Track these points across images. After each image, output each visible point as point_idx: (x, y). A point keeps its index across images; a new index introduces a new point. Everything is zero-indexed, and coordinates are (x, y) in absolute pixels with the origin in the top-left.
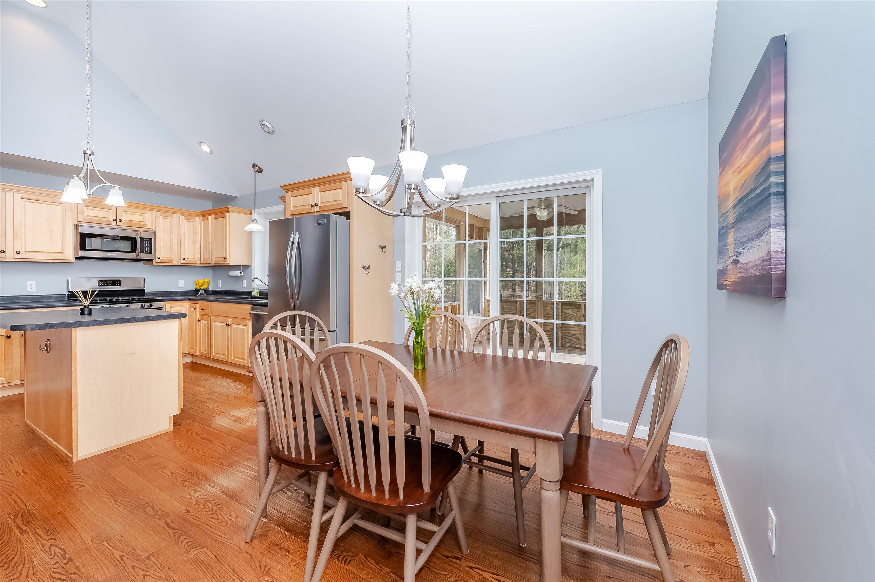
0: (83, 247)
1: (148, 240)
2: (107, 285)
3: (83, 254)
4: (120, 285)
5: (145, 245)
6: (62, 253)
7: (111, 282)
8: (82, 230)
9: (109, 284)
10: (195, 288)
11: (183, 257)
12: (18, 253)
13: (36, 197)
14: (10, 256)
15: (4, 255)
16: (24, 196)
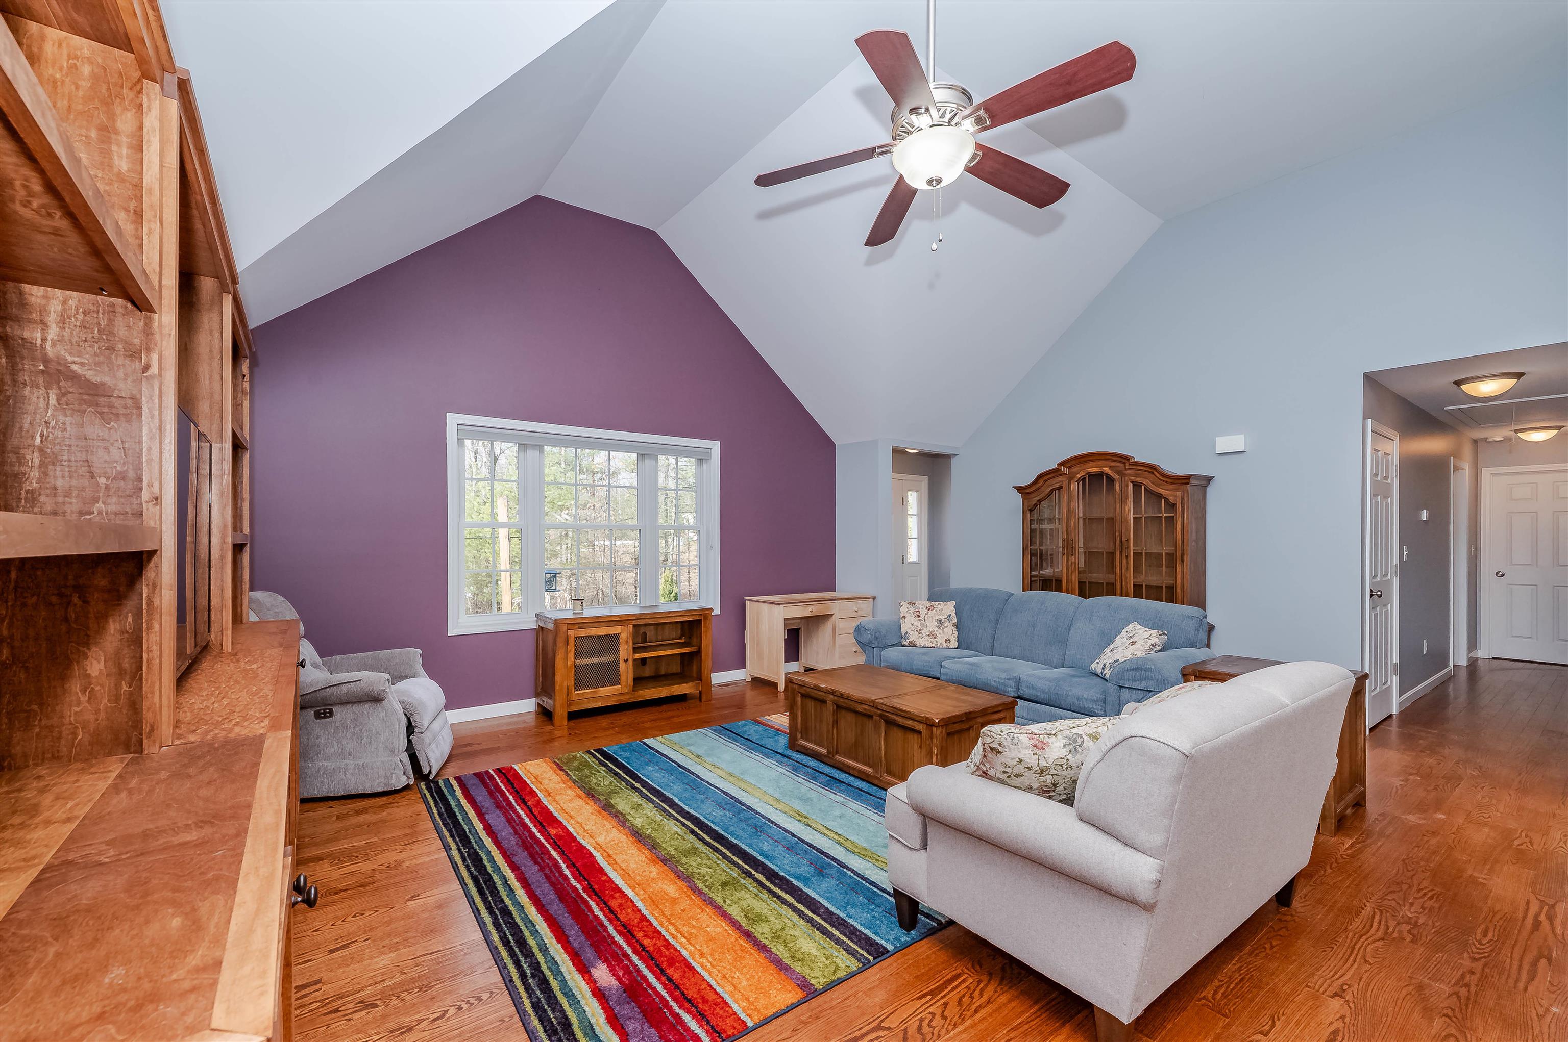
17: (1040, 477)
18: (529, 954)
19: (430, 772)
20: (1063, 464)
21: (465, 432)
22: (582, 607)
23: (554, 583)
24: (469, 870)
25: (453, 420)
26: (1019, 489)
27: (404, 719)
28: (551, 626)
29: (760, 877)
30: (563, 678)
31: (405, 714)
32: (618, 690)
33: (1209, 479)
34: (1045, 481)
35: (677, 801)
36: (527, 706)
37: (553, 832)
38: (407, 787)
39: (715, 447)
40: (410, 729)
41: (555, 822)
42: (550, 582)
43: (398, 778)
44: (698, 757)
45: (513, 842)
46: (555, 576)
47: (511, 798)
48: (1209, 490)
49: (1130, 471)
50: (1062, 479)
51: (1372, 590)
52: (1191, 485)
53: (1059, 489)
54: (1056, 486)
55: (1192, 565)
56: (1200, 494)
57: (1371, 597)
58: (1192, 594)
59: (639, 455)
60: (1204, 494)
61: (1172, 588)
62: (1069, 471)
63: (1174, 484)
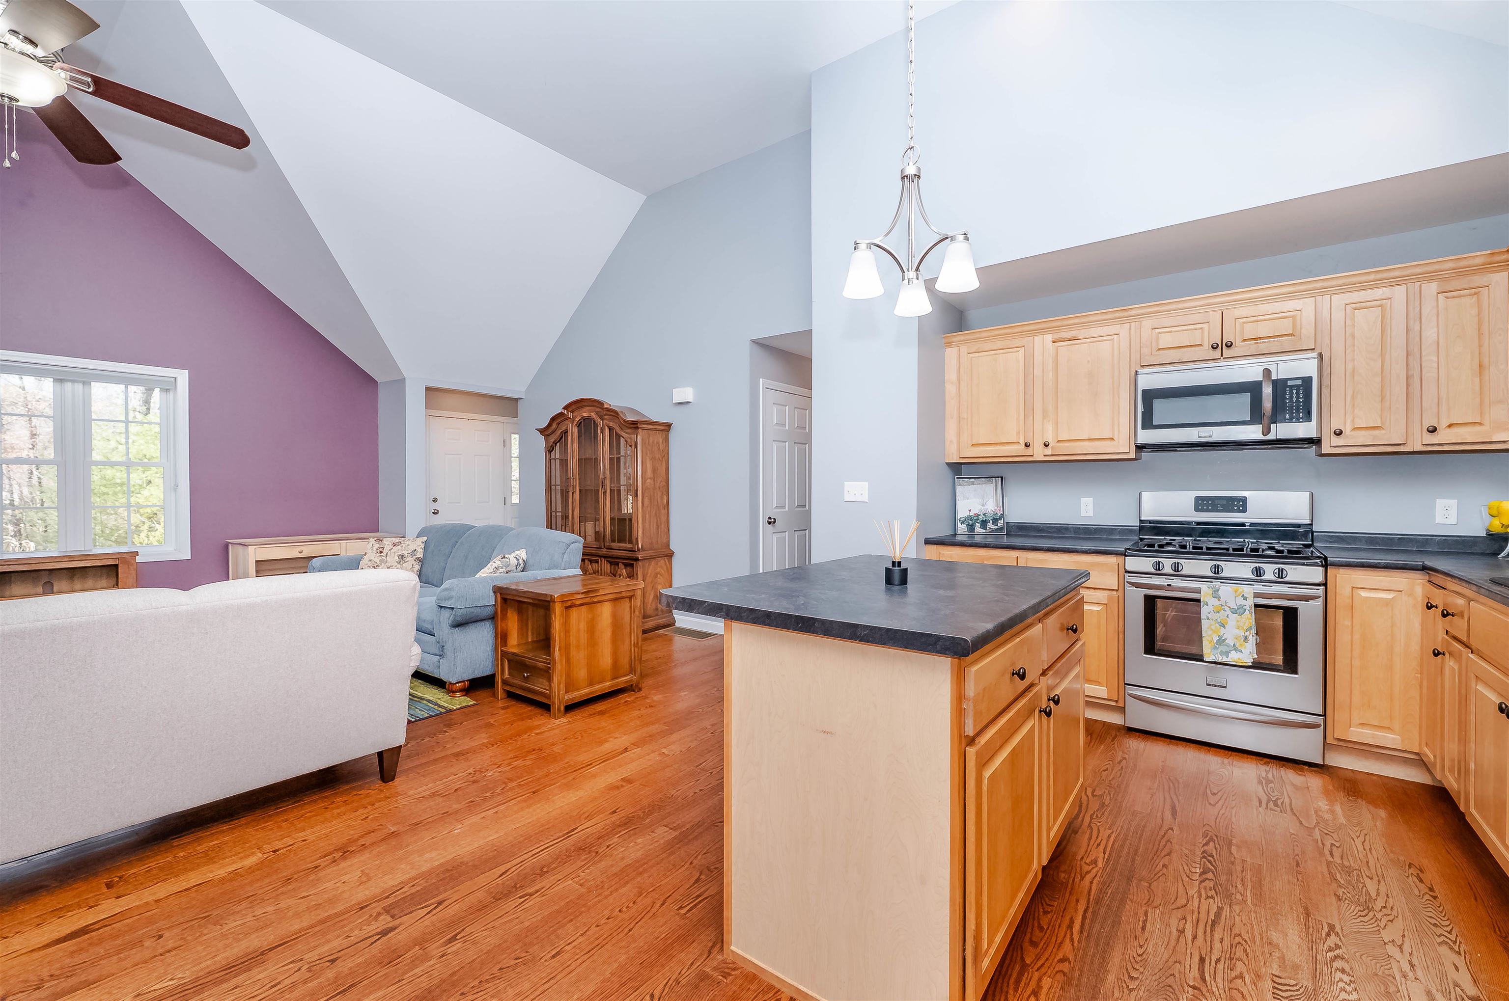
0: (1148, 423)
1: (1299, 382)
2: (1215, 510)
3: (1146, 436)
4: (1244, 511)
5: (1291, 397)
6: (1112, 439)
7: (1224, 502)
8: (1150, 380)
9: (1219, 507)
10: (1487, 530)
11: (1428, 422)
12: (1046, 445)
13: (1074, 333)
14: (1039, 453)
15: (1029, 451)
16: (1057, 336)
17: (553, 419)
20: (566, 408)
26: (542, 431)
33: (669, 426)
34: (558, 424)
39: (183, 377)
48: (672, 435)
49: (606, 417)
50: (566, 422)
51: (770, 518)
52: (643, 429)
53: (566, 432)
54: (564, 428)
55: (646, 500)
56: (659, 438)
57: (769, 523)
58: (647, 525)
59: (55, 380)
60: (667, 440)
61: (631, 520)
62: (570, 415)
63: (631, 428)
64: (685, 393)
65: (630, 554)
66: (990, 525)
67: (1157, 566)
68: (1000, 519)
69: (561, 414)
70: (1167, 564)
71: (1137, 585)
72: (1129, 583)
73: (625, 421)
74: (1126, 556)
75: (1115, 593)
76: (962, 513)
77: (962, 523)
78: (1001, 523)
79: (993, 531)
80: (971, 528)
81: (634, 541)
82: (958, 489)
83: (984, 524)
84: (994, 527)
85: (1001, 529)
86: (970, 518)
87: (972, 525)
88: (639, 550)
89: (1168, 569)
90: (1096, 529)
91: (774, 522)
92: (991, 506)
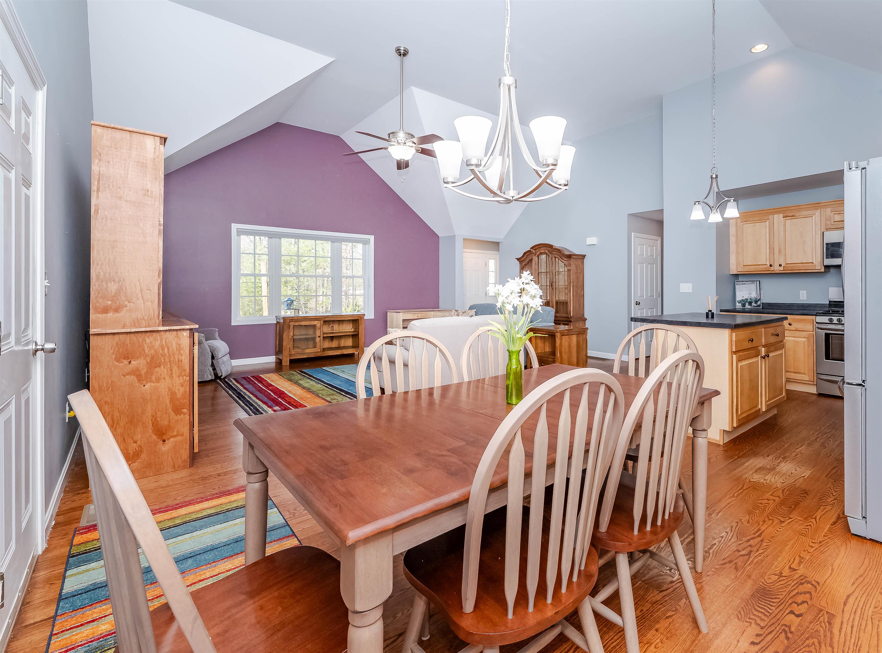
3: (829, 262)
12: (780, 265)
13: (793, 214)
14: (777, 269)
15: (772, 268)
16: (785, 215)
17: (525, 254)
18: (252, 405)
19: (222, 376)
20: (532, 248)
21: (240, 232)
22: (299, 312)
23: (292, 306)
24: (235, 395)
25: (235, 227)
26: (518, 259)
27: (210, 354)
28: (282, 321)
29: (343, 393)
30: (287, 343)
31: (211, 351)
32: (315, 350)
33: (584, 256)
34: (527, 256)
35: (325, 381)
36: (271, 359)
37: (270, 388)
38: (211, 381)
39: (372, 238)
40: (213, 358)
41: (271, 385)
42: (290, 305)
43: (207, 376)
44: (343, 371)
45: (254, 390)
46: (293, 302)
47: (256, 382)
48: (585, 260)
49: (553, 252)
50: (532, 255)
51: (637, 302)
52: (573, 258)
53: (531, 260)
54: (530, 258)
55: (574, 293)
56: (579, 262)
57: (637, 304)
58: (575, 305)
59: (331, 242)
60: (583, 263)
61: (567, 303)
62: (534, 251)
63: (567, 258)
64: (591, 240)
65: (567, 319)
66: (753, 304)
67: (831, 320)
68: (759, 301)
69: (529, 251)
70: (835, 319)
71: (822, 329)
72: (817, 328)
73: (563, 254)
74: (816, 316)
75: (812, 333)
76: (739, 298)
77: (739, 303)
78: (759, 303)
79: (755, 307)
80: (744, 305)
81: (569, 313)
82: (737, 286)
83: (750, 303)
84: (755, 305)
85: (759, 306)
86: (743, 300)
87: (744, 304)
88: (571, 317)
89: (835, 321)
90: (807, 306)
91: (639, 304)
92: (754, 295)
